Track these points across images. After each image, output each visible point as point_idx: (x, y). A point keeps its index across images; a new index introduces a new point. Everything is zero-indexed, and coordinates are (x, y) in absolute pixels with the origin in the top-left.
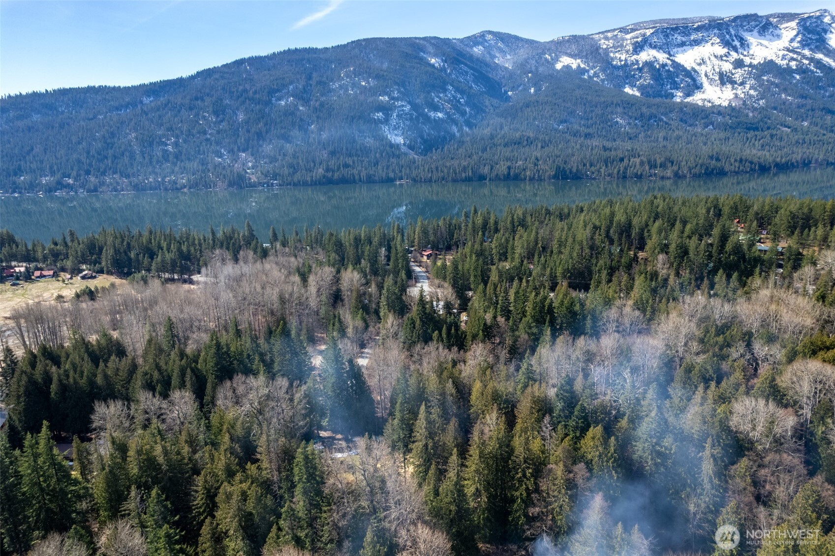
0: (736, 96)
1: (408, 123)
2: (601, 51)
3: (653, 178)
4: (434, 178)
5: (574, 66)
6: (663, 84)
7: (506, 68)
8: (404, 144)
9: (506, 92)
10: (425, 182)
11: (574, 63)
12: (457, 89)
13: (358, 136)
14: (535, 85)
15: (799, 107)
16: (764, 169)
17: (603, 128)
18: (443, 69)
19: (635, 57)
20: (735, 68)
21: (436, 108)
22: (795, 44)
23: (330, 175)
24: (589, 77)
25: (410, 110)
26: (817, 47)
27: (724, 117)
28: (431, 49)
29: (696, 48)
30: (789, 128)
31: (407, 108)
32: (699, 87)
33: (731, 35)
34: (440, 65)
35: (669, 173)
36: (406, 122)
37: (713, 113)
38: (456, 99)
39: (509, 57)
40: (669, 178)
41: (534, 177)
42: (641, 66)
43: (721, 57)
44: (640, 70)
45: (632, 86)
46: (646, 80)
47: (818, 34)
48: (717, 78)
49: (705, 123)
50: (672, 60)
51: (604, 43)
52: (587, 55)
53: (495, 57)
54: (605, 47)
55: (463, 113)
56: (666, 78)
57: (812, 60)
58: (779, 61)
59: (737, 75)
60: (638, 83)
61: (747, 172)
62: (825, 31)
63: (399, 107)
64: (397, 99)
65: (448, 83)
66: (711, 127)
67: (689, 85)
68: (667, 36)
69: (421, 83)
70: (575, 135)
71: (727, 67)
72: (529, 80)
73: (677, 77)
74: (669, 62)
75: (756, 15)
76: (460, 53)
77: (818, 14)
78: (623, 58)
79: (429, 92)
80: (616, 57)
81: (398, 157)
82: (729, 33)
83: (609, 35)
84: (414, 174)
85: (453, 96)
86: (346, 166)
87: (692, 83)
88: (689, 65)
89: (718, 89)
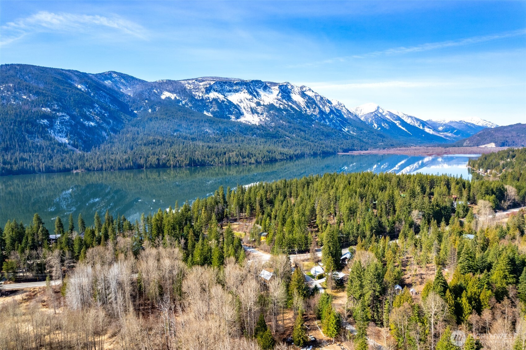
0: (261, 120)
1: (69, 128)
2: (187, 90)
3: (245, 164)
4: (104, 167)
5: (173, 98)
6: (224, 112)
7: (130, 96)
8: (69, 144)
9: (132, 111)
10: (97, 170)
11: (173, 96)
12: (102, 107)
13: (28, 137)
14: (151, 107)
15: (290, 127)
16: (291, 158)
17: (200, 135)
18: (88, 93)
19: (207, 96)
20: (257, 106)
21: (89, 119)
22: (280, 98)
23: (9, 167)
24: (183, 105)
25: (69, 119)
26: (288, 99)
27: (260, 130)
28: (75, 78)
29: (237, 94)
30: (289, 137)
31: (67, 118)
32: (242, 114)
33: (251, 89)
34: (85, 90)
35: (253, 160)
36: (67, 127)
37: (255, 128)
38: (102, 114)
39: (129, 89)
40: (253, 164)
41: (176, 165)
42: (211, 100)
43: (250, 99)
44: (211, 103)
45: (208, 111)
46: (215, 108)
47: (288, 94)
48: (250, 110)
49: (252, 133)
50: (226, 99)
51: (188, 87)
52: (179, 92)
53: (120, 88)
54: (189, 88)
55: (108, 123)
56: (225, 108)
57: (288, 105)
58: (275, 104)
59: (258, 110)
60: (211, 110)
61: (285, 160)
62: (290, 92)
63: (61, 116)
64: (58, 111)
65: (95, 102)
66: (255, 135)
67: (237, 113)
68: (221, 86)
69: (74, 100)
70: (185, 139)
71: (253, 105)
72: (146, 104)
73: (231, 108)
74: (225, 100)
75: (260, 81)
76: (98, 84)
77: (285, 84)
78: (201, 95)
79: (82, 108)
80: (197, 95)
81: (67, 152)
82: (250, 88)
83: (190, 82)
84: (87, 165)
85: (100, 111)
86: (23, 159)
87: (238, 112)
88: (235, 102)
89: (251, 116)
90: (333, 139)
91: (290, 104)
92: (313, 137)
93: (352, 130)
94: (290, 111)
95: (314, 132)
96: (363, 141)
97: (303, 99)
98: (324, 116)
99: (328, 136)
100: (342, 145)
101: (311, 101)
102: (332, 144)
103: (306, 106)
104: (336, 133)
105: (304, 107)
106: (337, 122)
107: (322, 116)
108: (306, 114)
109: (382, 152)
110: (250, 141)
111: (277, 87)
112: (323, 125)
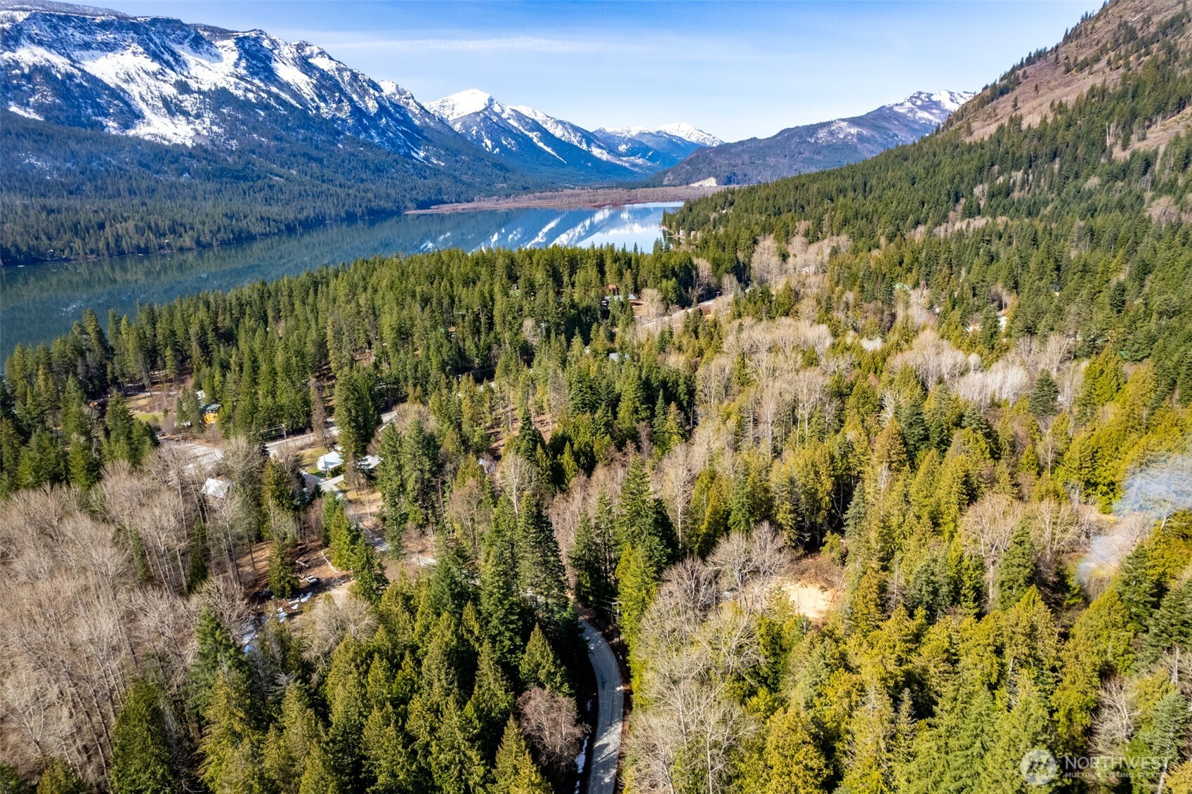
0: (198, 133)
3: (168, 251)
6: (79, 106)
15: (280, 151)
16: (291, 229)
17: (10, 176)
19: (9, 54)
20: (180, 94)
22: (243, 72)
26: (266, 77)
27: (198, 161)
29: (110, 55)
30: (280, 177)
32: (139, 116)
33: (155, 44)
35: (187, 241)
37: (182, 154)
40: (190, 249)
42: (27, 71)
43: (154, 74)
44: (29, 78)
45: (23, 104)
46: (46, 96)
47: (265, 63)
48: (160, 105)
49: (177, 170)
50: (79, 69)
56: (82, 97)
57: (269, 93)
58: (232, 90)
59: (186, 104)
60: (32, 100)
61: (275, 234)
62: (269, 59)
66: (186, 175)
67: (122, 112)
68: (55, 28)
71: (170, 91)
73: (99, 96)
74: (76, 71)
75: (178, 21)
77: (253, 35)
82: (151, 40)
87: (125, 108)
88: (110, 79)
89: (167, 120)
90: (392, 178)
91: (274, 90)
92: (343, 173)
93: (434, 155)
94: (277, 109)
95: (343, 162)
96: (461, 181)
97: (306, 78)
98: (365, 121)
99: (379, 170)
100: (414, 192)
101: (328, 83)
102: (391, 191)
103: (317, 95)
104: (397, 163)
105: (312, 100)
106: (398, 136)
107: (360, 121)
108: (318, 115)
109: (505, 205)
110: (174, 190)
111: (230, 43)
112: (364, 144)
